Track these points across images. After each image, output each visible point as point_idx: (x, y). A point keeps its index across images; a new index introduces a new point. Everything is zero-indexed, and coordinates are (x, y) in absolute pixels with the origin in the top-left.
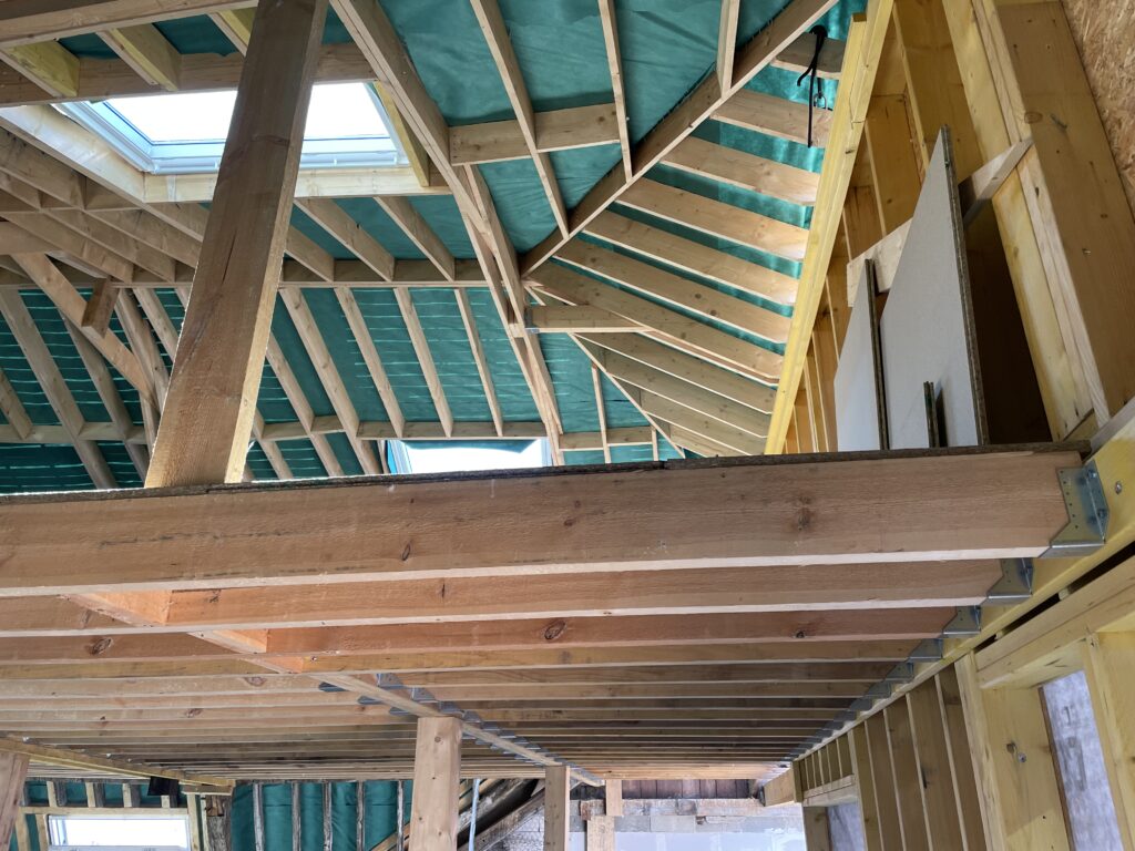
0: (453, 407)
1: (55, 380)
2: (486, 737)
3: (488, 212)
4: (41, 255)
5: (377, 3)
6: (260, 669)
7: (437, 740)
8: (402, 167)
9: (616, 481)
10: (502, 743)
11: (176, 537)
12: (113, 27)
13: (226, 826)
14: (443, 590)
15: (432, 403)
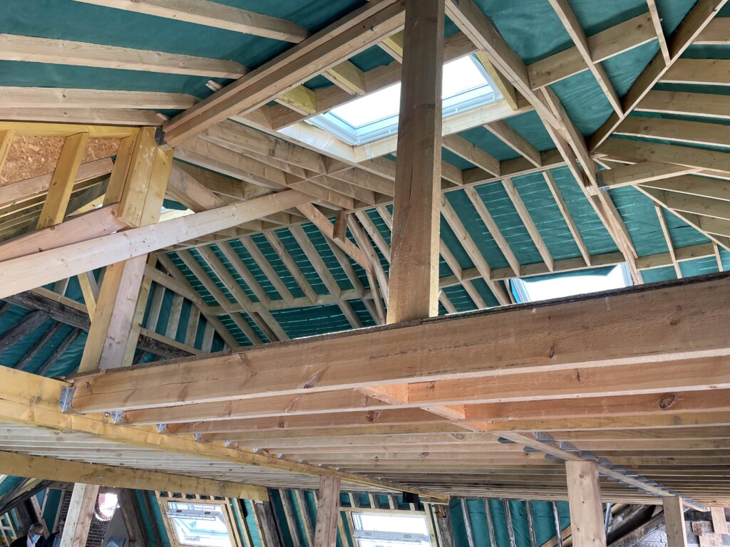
0: (551, 251)
1: (324, 270)
2: (615, 475)
3: (561, 115)
4: (309, 204)
5: (472, 2)
6: (462, 429)
7: (581, 476)
8: (498, 101)
9: (710, 288)
10: (628, 480)
11: (409, 352)
12: (329, 69)
13: (448, 524)
14: (578, 376)
15: (537, 250)
